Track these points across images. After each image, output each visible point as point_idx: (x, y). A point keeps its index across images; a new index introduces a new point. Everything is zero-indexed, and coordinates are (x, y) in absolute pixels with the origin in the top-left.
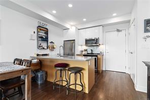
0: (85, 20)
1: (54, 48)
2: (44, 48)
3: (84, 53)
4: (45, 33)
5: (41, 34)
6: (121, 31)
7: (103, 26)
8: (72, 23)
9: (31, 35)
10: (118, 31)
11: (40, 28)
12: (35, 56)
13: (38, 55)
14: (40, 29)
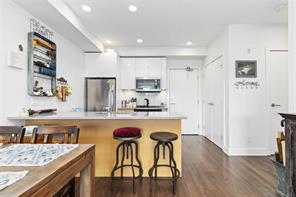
0: (140, 41)
1: (67, 94)
2: (45, 95)
3: (130, 105)
4: (48, 54)
5: (39, 54)
6: (192, 70)
7: (167, 58)
8: (109, 42)
9: (13, 54)
11: (36, 38)
12: (26, 115)
13: (31, 113)
14: (38, 42)
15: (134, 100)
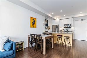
0: (65, 15)
1: (50, 29)
2: (47, 29)
3: (62, 31)
5: (46, 23)
6: (84, 20)
7: (73, 18)
10: (82, 20)
15: (64, 30)
